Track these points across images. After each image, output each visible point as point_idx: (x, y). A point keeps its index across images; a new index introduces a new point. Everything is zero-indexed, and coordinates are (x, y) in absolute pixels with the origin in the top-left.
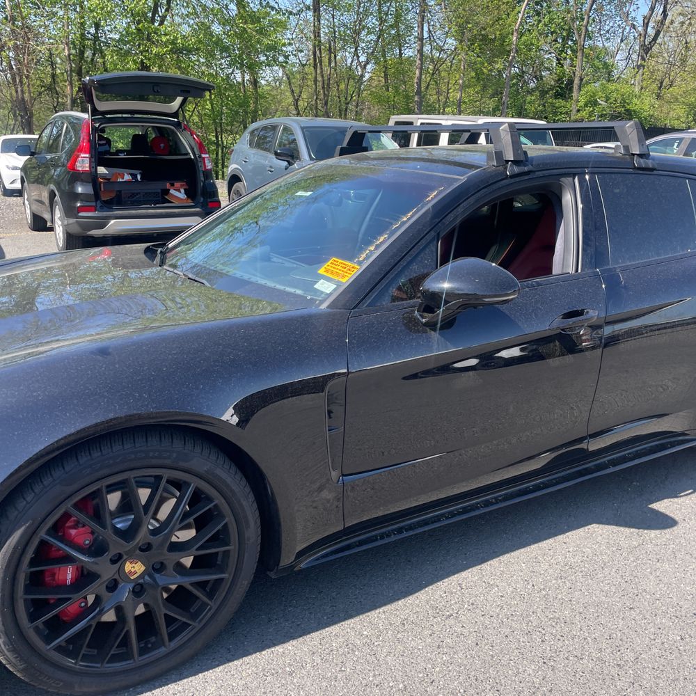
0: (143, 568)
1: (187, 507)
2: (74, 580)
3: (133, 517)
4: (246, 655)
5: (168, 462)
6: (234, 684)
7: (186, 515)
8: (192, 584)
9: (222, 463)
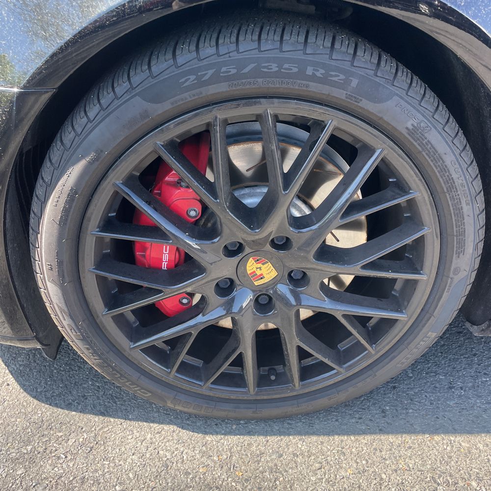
0: (274, 274)
1: (359, 192)
2: (173, 264)
3: (265, 190)
4: (409, 432)
5: (339, 94)
6: (384, 476)
7: (353, 207)
8: (345, 316)
9: (443, 121)
